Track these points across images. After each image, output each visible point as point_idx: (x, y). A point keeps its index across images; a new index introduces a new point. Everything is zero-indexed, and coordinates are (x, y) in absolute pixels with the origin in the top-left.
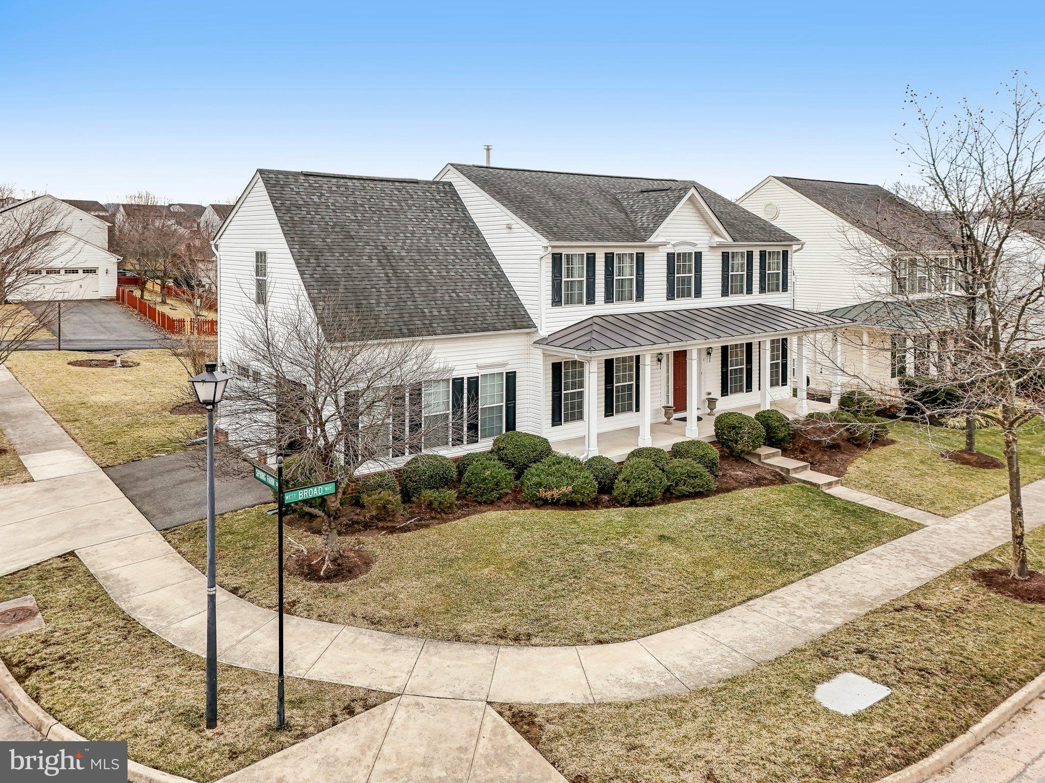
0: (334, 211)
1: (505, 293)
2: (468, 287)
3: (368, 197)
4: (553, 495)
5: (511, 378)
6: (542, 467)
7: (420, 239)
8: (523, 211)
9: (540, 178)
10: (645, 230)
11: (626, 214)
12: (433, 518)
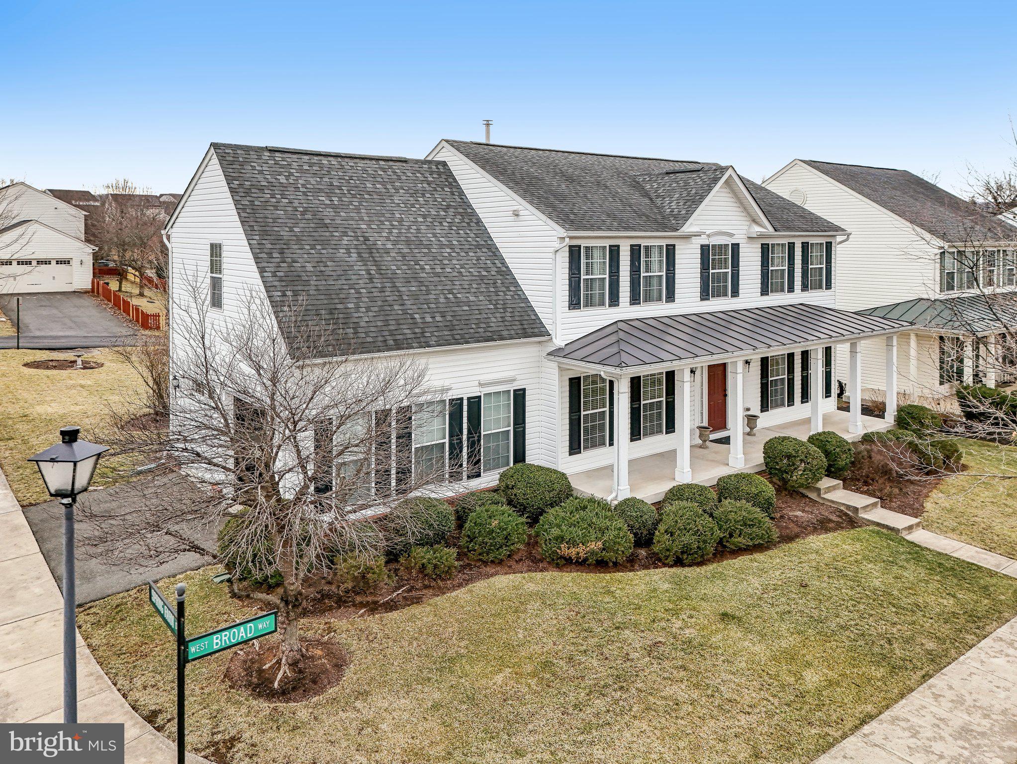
0: (305, 194)
1: (511, 293)
2: (467, 287)
3: (347, 178)
4: (578, 553)
5: (520, 397)
6: (563, 514)
7: (409, 227)
8: (532, 195)
9: (548, 157)
10: (676, 217)
11: (651, 199)
12: (426, 587)
